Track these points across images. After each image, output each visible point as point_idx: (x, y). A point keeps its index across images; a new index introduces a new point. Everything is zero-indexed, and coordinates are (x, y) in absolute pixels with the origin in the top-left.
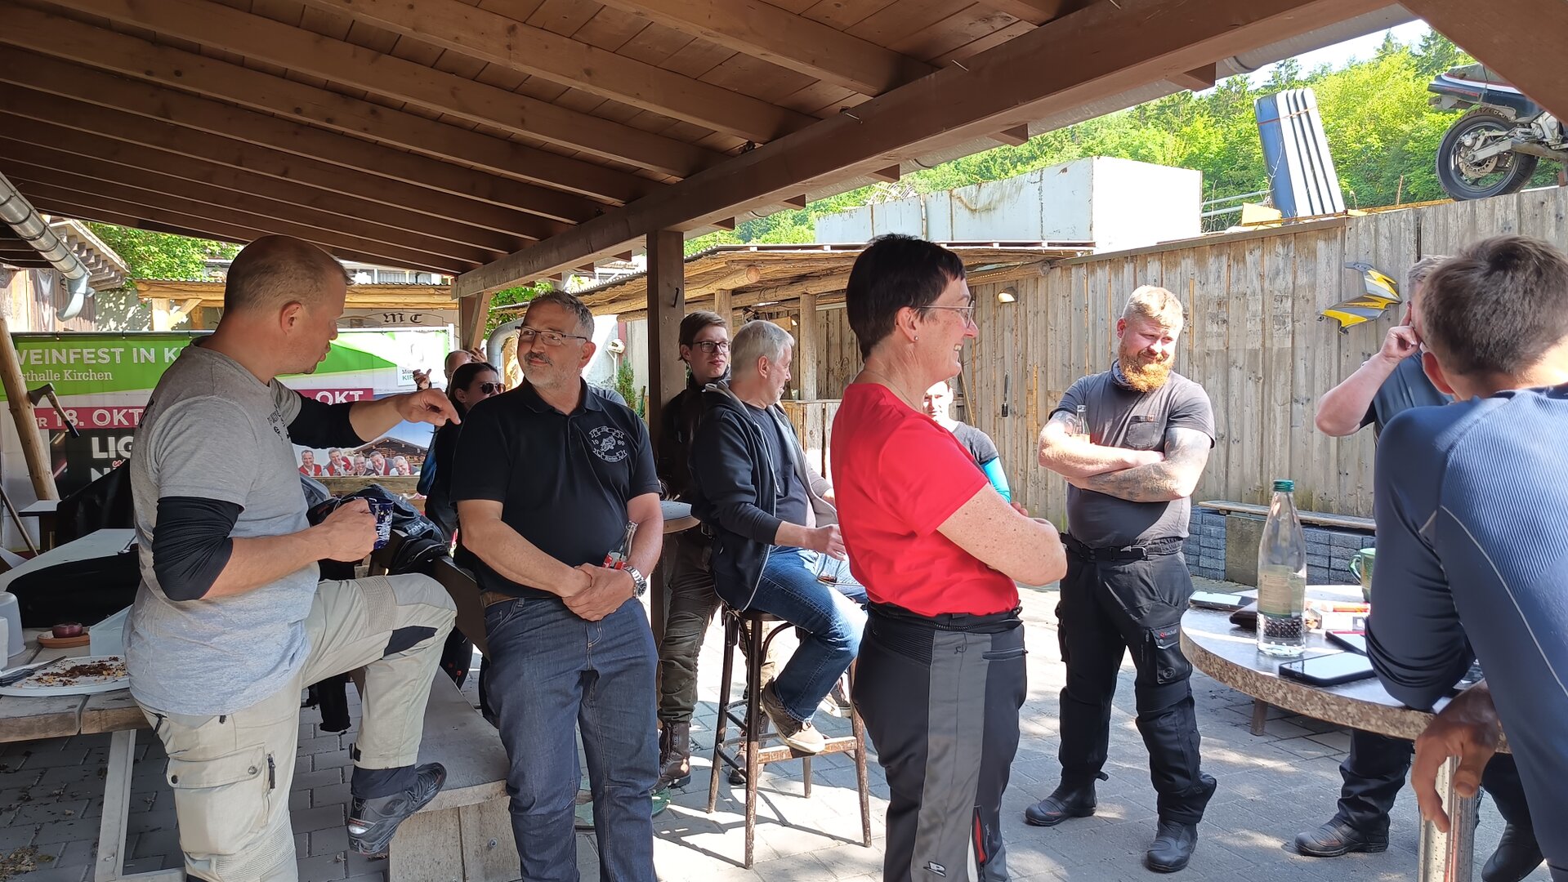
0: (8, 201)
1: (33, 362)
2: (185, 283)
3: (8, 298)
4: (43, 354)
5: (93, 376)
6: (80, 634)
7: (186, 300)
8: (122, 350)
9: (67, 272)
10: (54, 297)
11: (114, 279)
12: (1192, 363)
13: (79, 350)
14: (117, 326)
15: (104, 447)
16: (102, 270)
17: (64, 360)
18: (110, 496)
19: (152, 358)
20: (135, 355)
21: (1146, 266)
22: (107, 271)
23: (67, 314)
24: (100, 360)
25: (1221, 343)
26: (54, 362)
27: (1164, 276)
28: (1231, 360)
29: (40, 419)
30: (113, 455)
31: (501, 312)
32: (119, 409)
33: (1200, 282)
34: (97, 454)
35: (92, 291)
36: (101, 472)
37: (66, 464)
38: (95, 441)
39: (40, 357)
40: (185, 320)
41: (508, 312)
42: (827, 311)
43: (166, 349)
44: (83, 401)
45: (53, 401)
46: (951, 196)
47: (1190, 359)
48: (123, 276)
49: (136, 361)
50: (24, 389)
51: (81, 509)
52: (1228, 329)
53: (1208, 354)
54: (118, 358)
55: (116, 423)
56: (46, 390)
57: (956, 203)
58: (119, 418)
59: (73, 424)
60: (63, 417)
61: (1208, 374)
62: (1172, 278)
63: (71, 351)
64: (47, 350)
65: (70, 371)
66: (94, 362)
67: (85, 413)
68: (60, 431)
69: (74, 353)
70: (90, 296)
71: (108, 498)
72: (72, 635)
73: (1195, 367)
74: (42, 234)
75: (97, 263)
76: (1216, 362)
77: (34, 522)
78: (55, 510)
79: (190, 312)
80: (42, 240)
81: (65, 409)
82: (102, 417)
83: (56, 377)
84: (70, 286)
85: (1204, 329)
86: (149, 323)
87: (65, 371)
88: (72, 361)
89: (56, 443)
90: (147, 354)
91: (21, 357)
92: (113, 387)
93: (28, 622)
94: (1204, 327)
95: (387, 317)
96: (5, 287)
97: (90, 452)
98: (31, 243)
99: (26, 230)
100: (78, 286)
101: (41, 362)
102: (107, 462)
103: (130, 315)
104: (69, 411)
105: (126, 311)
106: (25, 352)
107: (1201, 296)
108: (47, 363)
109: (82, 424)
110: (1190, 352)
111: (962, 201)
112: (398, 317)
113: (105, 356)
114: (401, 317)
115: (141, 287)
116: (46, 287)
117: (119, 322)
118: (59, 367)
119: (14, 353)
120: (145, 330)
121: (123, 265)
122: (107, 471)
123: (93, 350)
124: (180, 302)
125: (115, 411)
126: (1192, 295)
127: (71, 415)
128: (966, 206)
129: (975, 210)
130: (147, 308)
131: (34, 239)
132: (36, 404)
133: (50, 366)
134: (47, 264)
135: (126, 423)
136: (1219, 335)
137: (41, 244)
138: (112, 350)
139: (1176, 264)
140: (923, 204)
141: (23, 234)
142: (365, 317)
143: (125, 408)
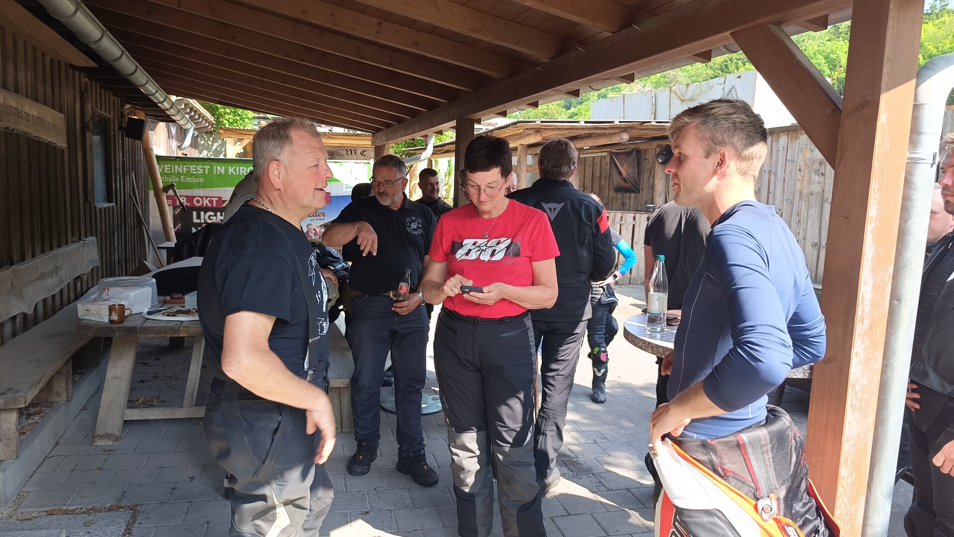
0: (156, 93)
1: (166, 171)
2: (243, 130)
3: (155, 136)
4: (171, 167)
5: (194, 180)
6: (181, 298)
7: (243, 139)
8: (209, 167)
9: (184, 125)
10: (177, 136)
11: (208, 126)
12: (802, 199)
13: (188, 166)
14: (208, 154)
15: (199, 217)
16: (202, 122)
17: (181, 171)
18: (199, 241)
19: (223, 172)
20: (215, 170)
21: (779, 138)
22: (204, 122)
23: (183, 147)
24: (198, 172)
25: (820, 188)
26: (176, 172)
27: (789, 145)
28: (825, 198)
29: (169, 201)
30: (203, 221)
31: (407, 152)
32: (207, 198)
33: (810, 150)
34: (195, 220)
35: (196, 133)
36: (196, 229)
37: (180, 225)
38: (195, 213)
39: (169, 169)
40: (242, 151)
41: (411, 152)
42: (594, 157)
43: (230, 168)
44: (189, 193)
45: (175, 192)
46: (670, 91)
47: (800, 196)
48: (212, 125)
49: (215, 173)
50: (161, 185)
51: (186, 246)
52: (824, 179)
53: (811, 194)
54: (207, 171)
55: (205, 205)
56: (171, 186)
57: (673, 95)
58: (206, 202)
59: (184, 204)
60: (179, 200)
61: (810, 206)
62: (794, 146)
63: (185, 166)
64: (173, 166)
65: (184, 177)
66: (195, 172)
67: (190, 199)
68: (178, 207)
69: (186, 168)
70: (195, 135)
71: (198, 242)
72: (178, 298)
73: (803, 201)
74: (171, 108)
75: (199, 118)
76: (816, 199)
77: (164, 252)
78: (174, 246)
79: (245, 146)
80: (172, 110)
81: (181, 196)
82: (198, 201)
83: (177, 179)
84: (184, 133)
85: (810, 179)
86: (224, 153)
87: (181, 177)
88: (185, 172)
89: (176, 213)
90: (221, 171)
91: (160, 168)
92: (203, 186)
93: (159, 294)
94: (810, 177)
95: (347, 151)
96: (153, 130)
97: (192, 219)
98: (167, 112)
99: (163, 105)
100: (188, 133)
101: (170, 172)
102: (200, 224)
103: (214, 148)
104: (182, 198)
105: (212, 145)
106: (162, 166)
107: (810, 158)
108: (173, 172)
109: (188, 204)
110: (801, 193)
111: (676, 94)
112: (353, 152)
113: (201, 170)
114: (355, 152)
115: (221, 131)
116: (174, 130)
117: (209, 150)
118: (179, 175)
119: (157, 166)
120: (222, 157)
121: (212, 119)
122: (199, 228)
123: (195, 166)
124: (240, 140)
125: (205, 198)
126: (804, 157)
127: (183, 199)
128: (679, 97)
129: (684, 100)
130: (224, 144)
131: (168, 110)
132: (167, 193)
133: (174, 174)
134: (174, 121)
135: (209, 205)
136: (819, 183)
137: (171, 112)
138: (204, 167)
139: (797, 138)
140: (653, 95)
141: (163, 107)
142: (335, 151)
143: (209, 197)
